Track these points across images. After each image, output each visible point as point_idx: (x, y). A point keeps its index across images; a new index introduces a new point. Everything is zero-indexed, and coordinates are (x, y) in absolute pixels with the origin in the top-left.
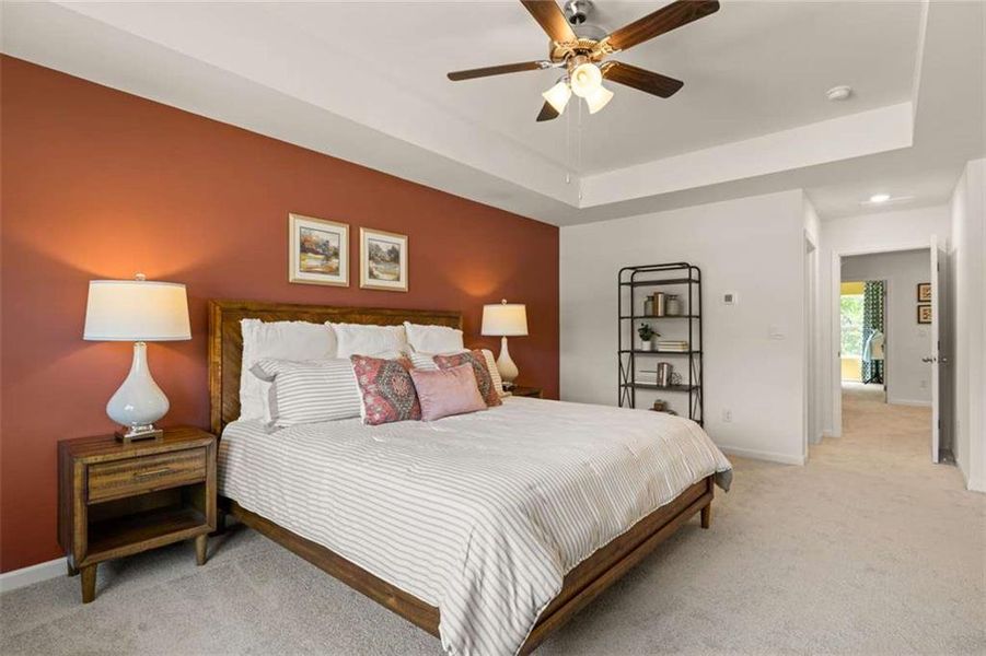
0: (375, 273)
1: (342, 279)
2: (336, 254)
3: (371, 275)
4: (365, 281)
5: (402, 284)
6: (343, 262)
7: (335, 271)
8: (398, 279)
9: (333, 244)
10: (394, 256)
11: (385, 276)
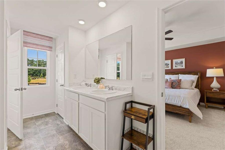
0: (177, 66)
1: (170, 68)
2: (169, 65)
3: (176, 66)
4: (174, 68)
5: (184, 67)
6: (170, 66)
7: (169, 67)
8: (182, 66)
9: (168, 63)
10: (182, 63)
11: (179, 66)
